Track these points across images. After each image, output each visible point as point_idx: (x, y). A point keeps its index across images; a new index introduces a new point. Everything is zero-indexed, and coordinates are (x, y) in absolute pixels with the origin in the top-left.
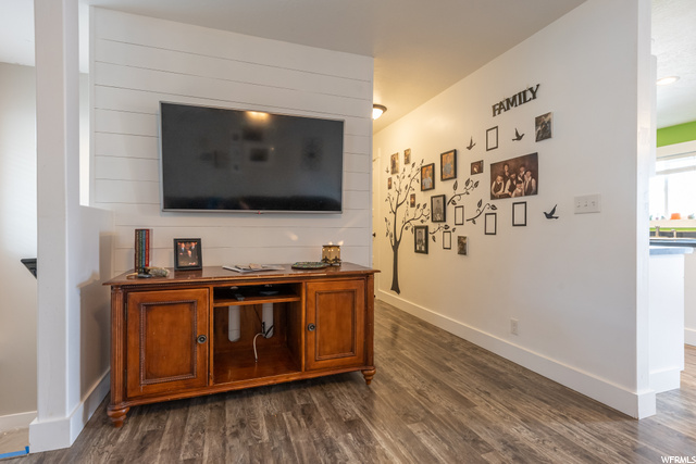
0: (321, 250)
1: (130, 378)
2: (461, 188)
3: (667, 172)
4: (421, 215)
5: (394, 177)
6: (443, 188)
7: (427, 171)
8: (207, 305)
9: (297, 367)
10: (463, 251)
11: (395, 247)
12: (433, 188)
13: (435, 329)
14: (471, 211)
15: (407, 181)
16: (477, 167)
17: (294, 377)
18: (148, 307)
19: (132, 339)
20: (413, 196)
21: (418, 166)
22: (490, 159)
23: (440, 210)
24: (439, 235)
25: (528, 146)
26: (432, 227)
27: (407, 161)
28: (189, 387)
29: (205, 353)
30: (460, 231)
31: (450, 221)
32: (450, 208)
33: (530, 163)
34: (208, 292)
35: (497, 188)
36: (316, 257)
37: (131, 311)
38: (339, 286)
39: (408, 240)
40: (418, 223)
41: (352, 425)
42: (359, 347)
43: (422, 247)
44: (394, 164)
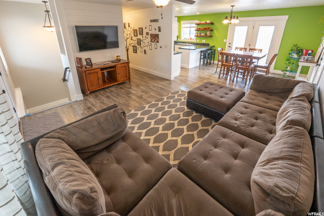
0: (116, 57)
1: (89, 87)
2: (144, 38)
3: (191, 27)
4: (135, 43)
5: (125, 30)
6: (140, 37)
7: (135, 31)
8: (100, 72)
9: (117, 81)
10: (145, 53)
11: (127, 50)
12: (137, 36)
13: (140, 71)
14: (147, 44)
15: (129, 32)
16: (147, 34)
17: (117, 83)
18: (90, 74)
19: (88, 80)
20: (132, 37)
21: (132, 28)
22: (150, 33)
23: (139, 42)
24: (139, 48)
25: (157, 32)
26: (138, 46)
27: (129, 26)
28: (99, 87)
29: (101, 81)
30: (144, 48)
31: (142, 45)
32: (142, 42)
33: (157, 36)
34: (99, 69)
35: (152, 40)
36: (115, 58)
37: (87, 75)
38: (123, 65)
39: (131, 49)
40: (134, 45)
41: (130, 88)
42: (128, 76)
43: (135, 51)
44: (125, 26)
